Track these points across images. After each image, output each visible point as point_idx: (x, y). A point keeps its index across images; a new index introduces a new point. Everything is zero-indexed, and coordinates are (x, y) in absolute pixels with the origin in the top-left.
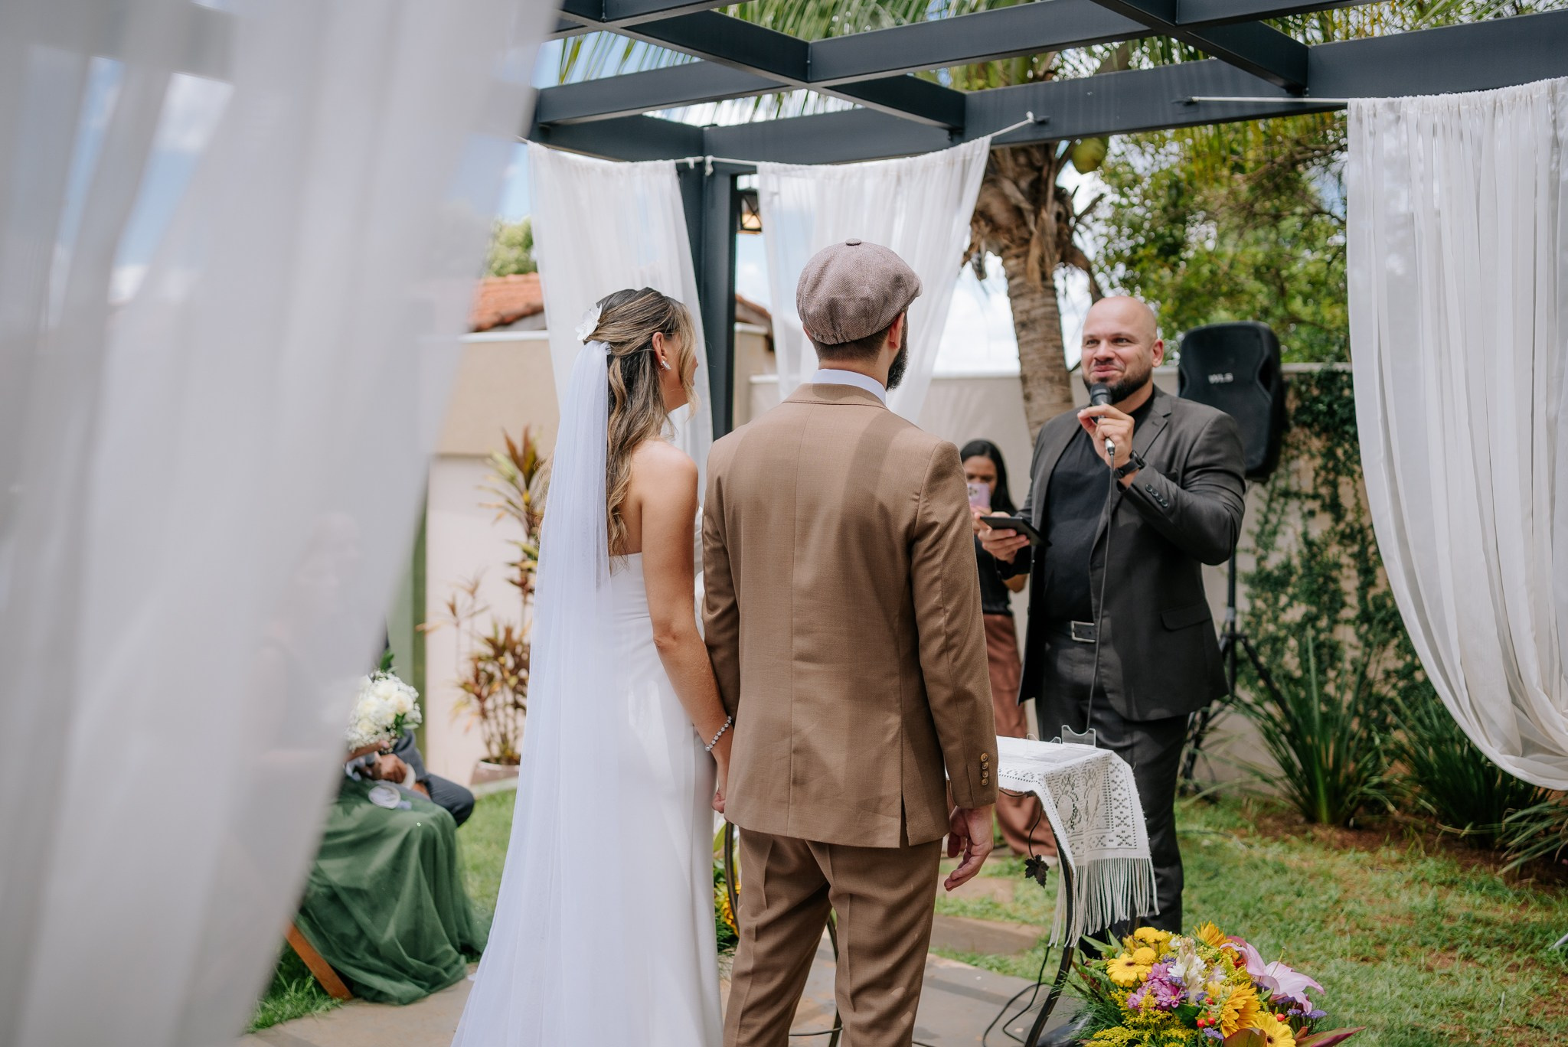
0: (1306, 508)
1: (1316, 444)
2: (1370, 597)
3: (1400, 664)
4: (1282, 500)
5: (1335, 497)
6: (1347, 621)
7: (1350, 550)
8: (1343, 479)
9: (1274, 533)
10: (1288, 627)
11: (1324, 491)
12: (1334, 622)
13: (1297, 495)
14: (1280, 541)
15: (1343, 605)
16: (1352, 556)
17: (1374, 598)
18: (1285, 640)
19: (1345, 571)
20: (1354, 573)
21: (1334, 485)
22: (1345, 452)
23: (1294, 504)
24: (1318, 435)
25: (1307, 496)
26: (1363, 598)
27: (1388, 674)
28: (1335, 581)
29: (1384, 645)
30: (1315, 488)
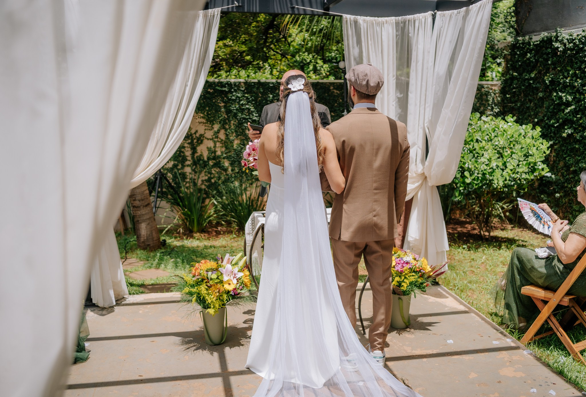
2: (195, 157)
3: (207, 178)
6: (188, 166)
7: (187, 142)
10: (167, 169)
12: (183, 166)
15: (187, 160)
16: (189, 143)
17: (197, 157)
19: (186, 149)
20: (189, 149)
26: (193, 157)
27: (203, 181)
28: (183, 152)
29: (200, 172)
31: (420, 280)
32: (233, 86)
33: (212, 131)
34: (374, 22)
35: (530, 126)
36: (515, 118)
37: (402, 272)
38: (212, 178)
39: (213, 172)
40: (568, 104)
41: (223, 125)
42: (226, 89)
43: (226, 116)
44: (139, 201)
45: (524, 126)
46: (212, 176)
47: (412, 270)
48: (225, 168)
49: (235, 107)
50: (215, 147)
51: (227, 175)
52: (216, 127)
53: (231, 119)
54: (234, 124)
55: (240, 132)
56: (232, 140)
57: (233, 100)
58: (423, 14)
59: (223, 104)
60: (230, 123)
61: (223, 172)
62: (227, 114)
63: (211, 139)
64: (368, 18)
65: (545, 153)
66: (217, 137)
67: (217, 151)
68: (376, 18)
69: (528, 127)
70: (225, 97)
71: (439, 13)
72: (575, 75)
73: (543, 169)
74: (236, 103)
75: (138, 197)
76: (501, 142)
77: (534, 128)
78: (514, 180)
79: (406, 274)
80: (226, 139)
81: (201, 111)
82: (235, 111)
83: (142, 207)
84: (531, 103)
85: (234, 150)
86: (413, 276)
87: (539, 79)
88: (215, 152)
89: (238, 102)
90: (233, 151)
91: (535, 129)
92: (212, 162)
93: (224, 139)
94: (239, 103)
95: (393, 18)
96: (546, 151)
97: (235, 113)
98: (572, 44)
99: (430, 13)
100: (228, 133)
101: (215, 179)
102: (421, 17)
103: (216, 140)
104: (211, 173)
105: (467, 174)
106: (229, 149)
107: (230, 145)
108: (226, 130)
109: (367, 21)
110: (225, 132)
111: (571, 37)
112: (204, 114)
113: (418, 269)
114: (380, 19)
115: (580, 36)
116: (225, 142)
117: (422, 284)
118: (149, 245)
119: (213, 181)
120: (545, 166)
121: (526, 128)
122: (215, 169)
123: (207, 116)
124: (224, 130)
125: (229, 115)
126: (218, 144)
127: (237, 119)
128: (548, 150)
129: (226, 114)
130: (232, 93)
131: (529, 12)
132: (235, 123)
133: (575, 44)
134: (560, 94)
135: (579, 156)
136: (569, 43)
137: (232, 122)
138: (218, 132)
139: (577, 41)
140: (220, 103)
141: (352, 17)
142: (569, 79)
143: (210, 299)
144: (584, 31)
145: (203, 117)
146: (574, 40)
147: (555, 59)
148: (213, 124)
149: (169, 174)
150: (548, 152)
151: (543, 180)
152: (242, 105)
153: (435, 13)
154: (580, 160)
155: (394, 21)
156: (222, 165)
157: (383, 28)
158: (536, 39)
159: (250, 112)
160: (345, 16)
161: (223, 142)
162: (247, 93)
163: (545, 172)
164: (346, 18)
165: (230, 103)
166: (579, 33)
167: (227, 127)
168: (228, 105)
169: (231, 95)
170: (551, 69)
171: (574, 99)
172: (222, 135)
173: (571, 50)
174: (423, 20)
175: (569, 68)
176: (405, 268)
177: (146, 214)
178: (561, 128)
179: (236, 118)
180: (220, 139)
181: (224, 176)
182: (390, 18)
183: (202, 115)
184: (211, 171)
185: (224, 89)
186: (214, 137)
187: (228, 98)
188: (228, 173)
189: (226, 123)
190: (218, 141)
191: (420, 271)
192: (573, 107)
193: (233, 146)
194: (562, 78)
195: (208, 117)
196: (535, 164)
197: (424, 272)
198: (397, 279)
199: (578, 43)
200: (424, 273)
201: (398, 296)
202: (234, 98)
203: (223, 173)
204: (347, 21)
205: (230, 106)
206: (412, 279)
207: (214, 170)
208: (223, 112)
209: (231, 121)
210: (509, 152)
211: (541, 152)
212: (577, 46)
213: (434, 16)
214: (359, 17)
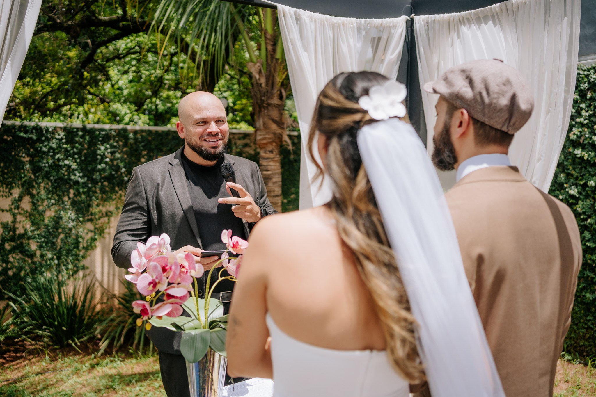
32: (44, 132)
33: (10, 199)
34: (326, 22)
38: (9, 269)
39: (11, 259)
41: (28, 189)
42: (34, 137)
43: (33, 176)
46: (9, 266)
48: (31, 252)
49: (48, 163)
50: (14, 222)
51: (34, 263)
52: (16, 192)
53: (40, 180)
54: (45, 188)
55: (55, 200)
56: (42, 212)
57: (44, 153)
58: (393, 19)
59: (27, 159)
60: (39, 186)
61: (26, 259)
62: (34, 174)
63: (7, 211)
64: (317, 15)
66: (18, 207)
67: (18, 228)
68: (328, 16)
70: (31, 147)
74: (49, 157)
80: (32, 209)
82: (46, 169)
85: (45, 225)
88: (14, 229)
89: (51, 156)
90: (43, 227)
92: (9, 245)
93: (29, 210)
94: (53, 157)
97: (47, 171)
99: (404, 18)
100: (36, 201)
101: (14, 270)
103: (16, 211)
104: (7, 262)
106: (37, 224)
107: (39, 218)
108: (32, 196)
109: (315, 20)
110: (30, 200)
116: (31, 215)
119: (10, 273)
122: (14, 255)
124: (29, 196)
125: (37, 174)
126: (19, 218)
127: (51, 181)
129: (32, 173)
130: (42, 142)
132: (47, 186)
137: (42, 185)
138: (20, 199)
140: (24, 157)
141: (292, 10)
148: (12, 188)
152: (59, 160)
153: (412, 19)
156: (27, 248)
159: (71, 170)
160: (281, 7)
161: (28, 214)
162: (66, 143)
164: (284, 12)
165: (38, 156)
167: (34, 192)
168: (37, 159)
169: (41, 145)
172: (26, 204)
179: (48, 179)
180: (23, 209)
181: (29, 265)
182: (348, 19)
184: (8, 258)
185: (30, 136)
186: (13, 207)
187: (36, 149)
188: (35, 259)
189: (33, 187)
190: (20, 213)
193: (43, 221)
195: (4, 178)
202: (45, 149)
203: (27, 261)
205: (40, 161)
207: (13, 257)
208: (28, 171)
209: (40, 183)
213: (410, 25)
214: (301, 12)
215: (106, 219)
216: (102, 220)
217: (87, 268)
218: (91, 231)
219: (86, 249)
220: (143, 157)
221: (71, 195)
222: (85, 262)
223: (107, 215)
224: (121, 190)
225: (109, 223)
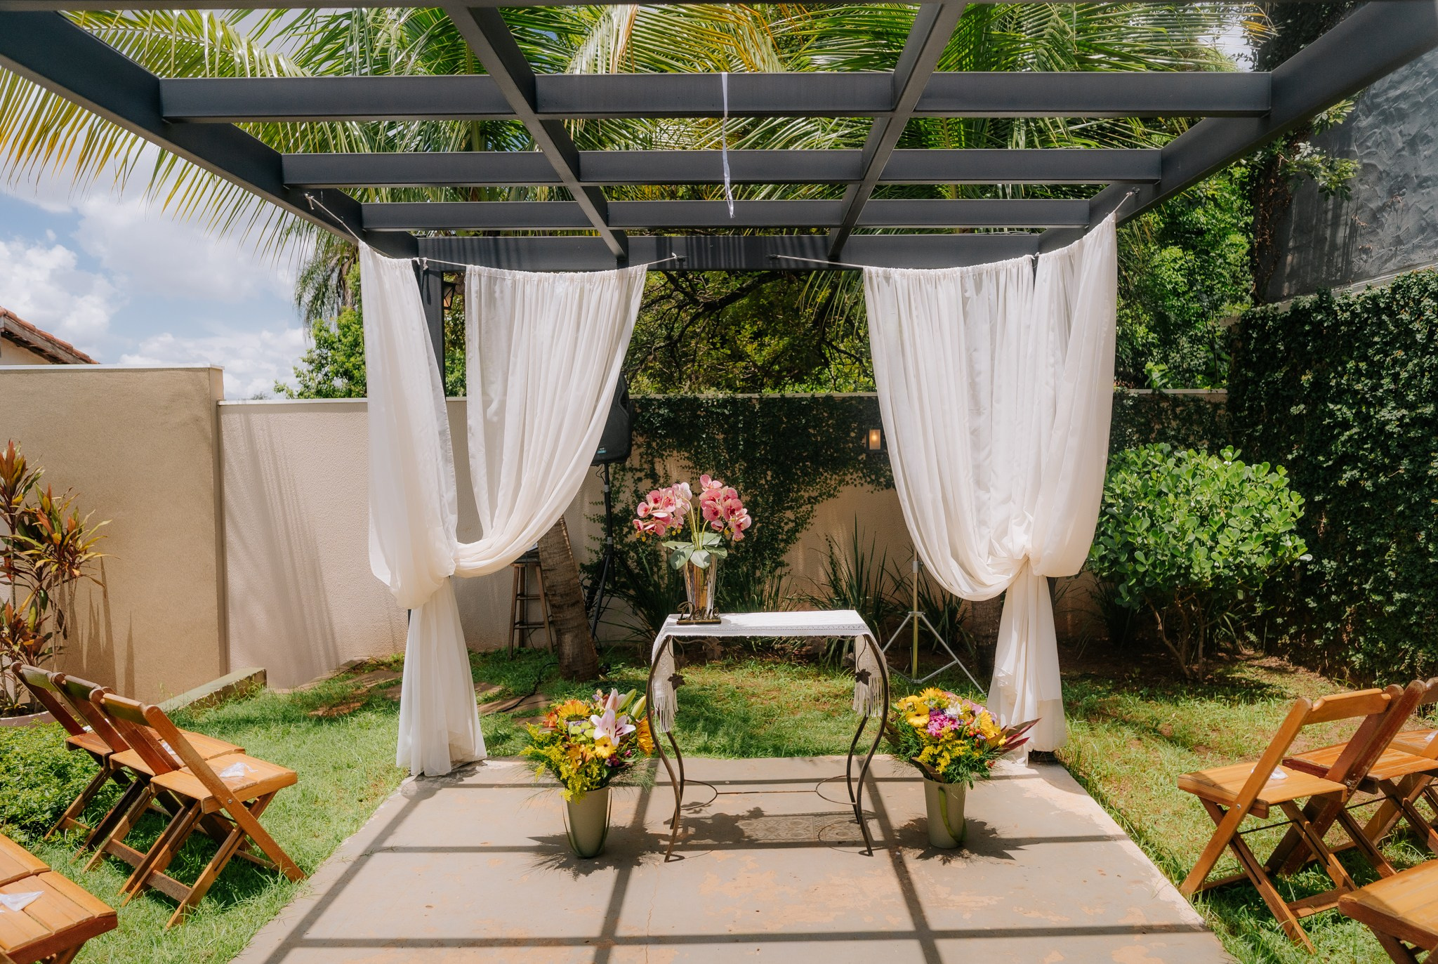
0: (636, 477)
1: (640, 440)
4: (622, 473)
5: (653, 469)
8: (657, 460)
9: (618, 492)
10: (628, 545)
11: (645, 466)
13: (631, 469)
14: (621, 496)
18: (628, 552)
21: (652, 463)
22: (658, 444)
23: (629, 475)
24: (641, 435)
25: (637, 470)
30: (641, 465)
31: (977, 755)
32: (739, 405)
34: (922, 276)
35: (1265, 466)
36: (1239, 452)
37: (938, 736)
40: (1345, 425)
42: (727, 411)
43: (727, 456)
44: (562, 596)
45: (1254, 466)
47: (958, 734)
49: (742, 440)
57: (740, 429)
58: (1013, 260)
59: (721, 436)
62: (728, 453)
64: (911, 271)
65: (1294, 515)
68: (926, 271)
69: (1261, 467)
70: (726, 424)
71: (1042, 257)
72: (1358, 370)
73: (1295, 548)
75: (560, 590)
76: (1205, 495)
77: (1273, 470)
78: (1238, 566)
79: (947, 741)
81: (686, 448)
82: (743, 447)
83: (565, 607)
84: (1281, 427)
86: (962, 745)
87: (1292, 379)
89: (747, 432)
91: (1276, 472)
95: (957, 269)
96: (1297, 514)
97: (742, 450)
98: (1348, 313)
99: (1027, 257)
102: (1009, 267)
105: (1139, 555)
109: (909, 276)
111: (1346, 301)
112: (690, 452)
113: (971, 733)
114: (932, 272)
115: (1362, 298)
117: (982, 761)
118: (575, 672)
120: (1300, 542)
121: (1257, 468)
123: (696, 456)
125: (732, 453)
127: (746, 461)
128: (1300, 510)
130: (737, 416)
131: (1275, 263)
132: (742, 467)
133: (1353, 312)
134: (1331, 406)
135: (1372, 523)
136: (1344, 311)
137: (737, 466)
139: (1358, 307)
140: (718, 435)
141: (881, 270)
142: (1345, 377)
143: (568, 771)
144: (1369, 288)
145: (688, 458)
146: (1352, 305)
147: (1319, 342)
149: (632, 554)
150: (1301, 514)
151: (1308, 570)
152: (754, 436)
153: (1037, 258)
154: (1375, 530)
155: (958, 274)
157: (939, 287)
158: (1284, 307)
160: (866, 268)
162: (763, 417)
163: (1300, 553)
164: (870, 273)
165: (733, 433)
166: (1359, 293)
168: (731, 436)
169: (735, 420)
170: (1313, 363)
171: (1357, 415)
173: (1346, 323)
174: (1014, 271)
175: (1345, 358)
176: (944, 730)
177: (572, 619)
178: (1336, 471)
179: (744, 458)
182: (950, 269)
183: (686, 455)
185: (722, 410)
187: (729, 425)
191: (975, 736)
192: (1355, 430)
194: (1334, 377)
195: (698, 458)
196: (1278, 537)
197: (983, 738)
198: (929, 750)
199: (1359, 311)
200: (984, 741)
201: (939, 784)
204: (871, 278)
205: (734, 438)
206: (959, 751)
209: (735, 464)
210: (1223, 515)
211: (1285, 513)
212: (1358, 315)
213: (1034, 263)
214: (893, 270)
215: (809, 506)
216: (804, 508)
217: (788, 565)
218: (792, 521)
219: (787, 542)
220: (853, 431)
221: (769, 478)
222: (784, 558)
223: (810, 502)
224: (826, 471)
225: (812, 511)
